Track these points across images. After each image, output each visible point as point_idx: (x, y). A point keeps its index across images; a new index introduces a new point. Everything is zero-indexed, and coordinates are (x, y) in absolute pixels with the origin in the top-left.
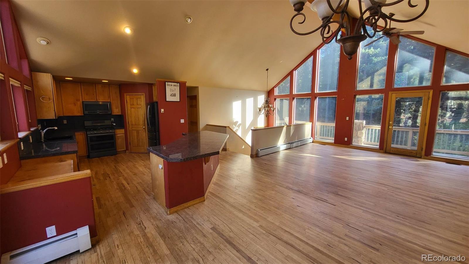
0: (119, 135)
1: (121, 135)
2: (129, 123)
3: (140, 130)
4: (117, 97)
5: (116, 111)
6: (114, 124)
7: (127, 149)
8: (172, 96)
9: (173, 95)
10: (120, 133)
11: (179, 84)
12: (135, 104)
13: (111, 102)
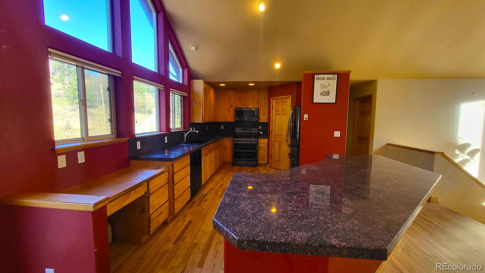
0: (261, 145)
1: (263, 145)
2: (273, 132)
3: (283, 142)
4: (265, 103)
5: (263, 119)
6: (261, 133)
7: (268, 163)
8: (323, 95)
9: (324, 93)
10: (263, 142)
11: (336, 75)
12: (280, 110)
13: (260, 108)
